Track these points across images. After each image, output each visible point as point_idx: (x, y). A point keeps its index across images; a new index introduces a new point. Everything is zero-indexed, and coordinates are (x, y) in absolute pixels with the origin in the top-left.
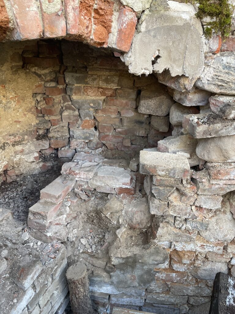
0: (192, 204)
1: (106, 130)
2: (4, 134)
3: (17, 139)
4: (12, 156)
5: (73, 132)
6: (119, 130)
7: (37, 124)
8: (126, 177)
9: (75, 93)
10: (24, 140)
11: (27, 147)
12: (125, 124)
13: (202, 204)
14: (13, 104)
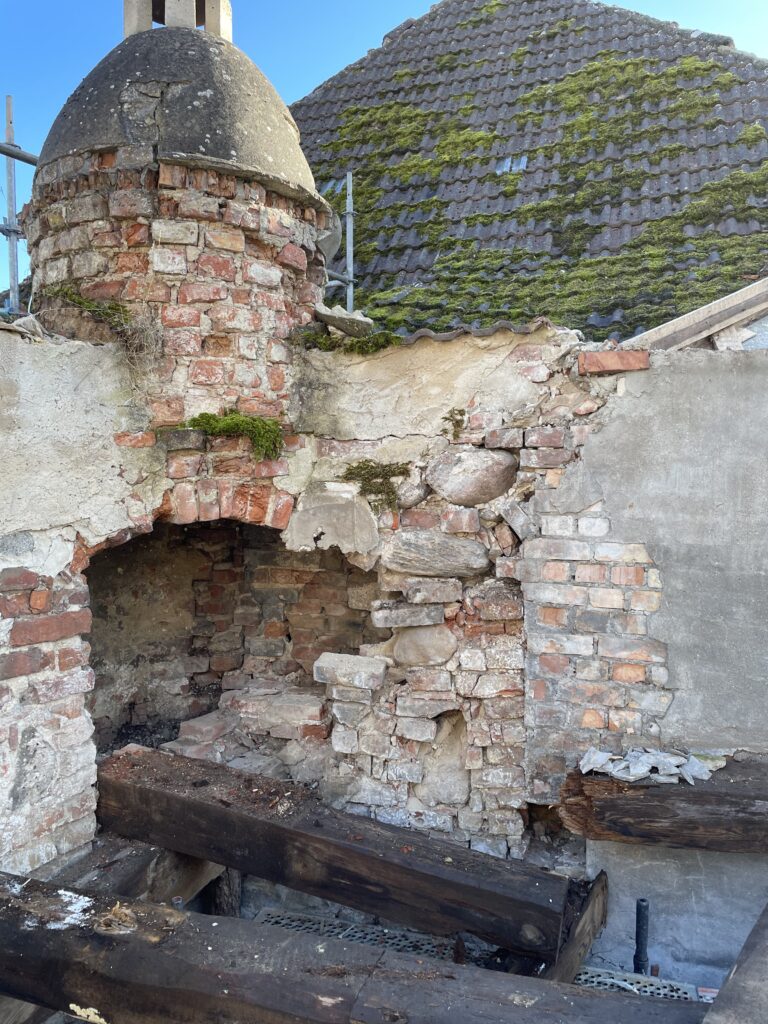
0: (391, 732)
1: (302, 639)
2: (140, 642)
3: (159, 651)
4: (146, 679)
5: (249, 642)
6: (324, 638)
7: (194, 629)
8: (314, 705)
9: (258, 580)
10: (168, 655)
11: (173, 666)
12: (332, 629)
13: (405, 732)
14: (162, 596)
